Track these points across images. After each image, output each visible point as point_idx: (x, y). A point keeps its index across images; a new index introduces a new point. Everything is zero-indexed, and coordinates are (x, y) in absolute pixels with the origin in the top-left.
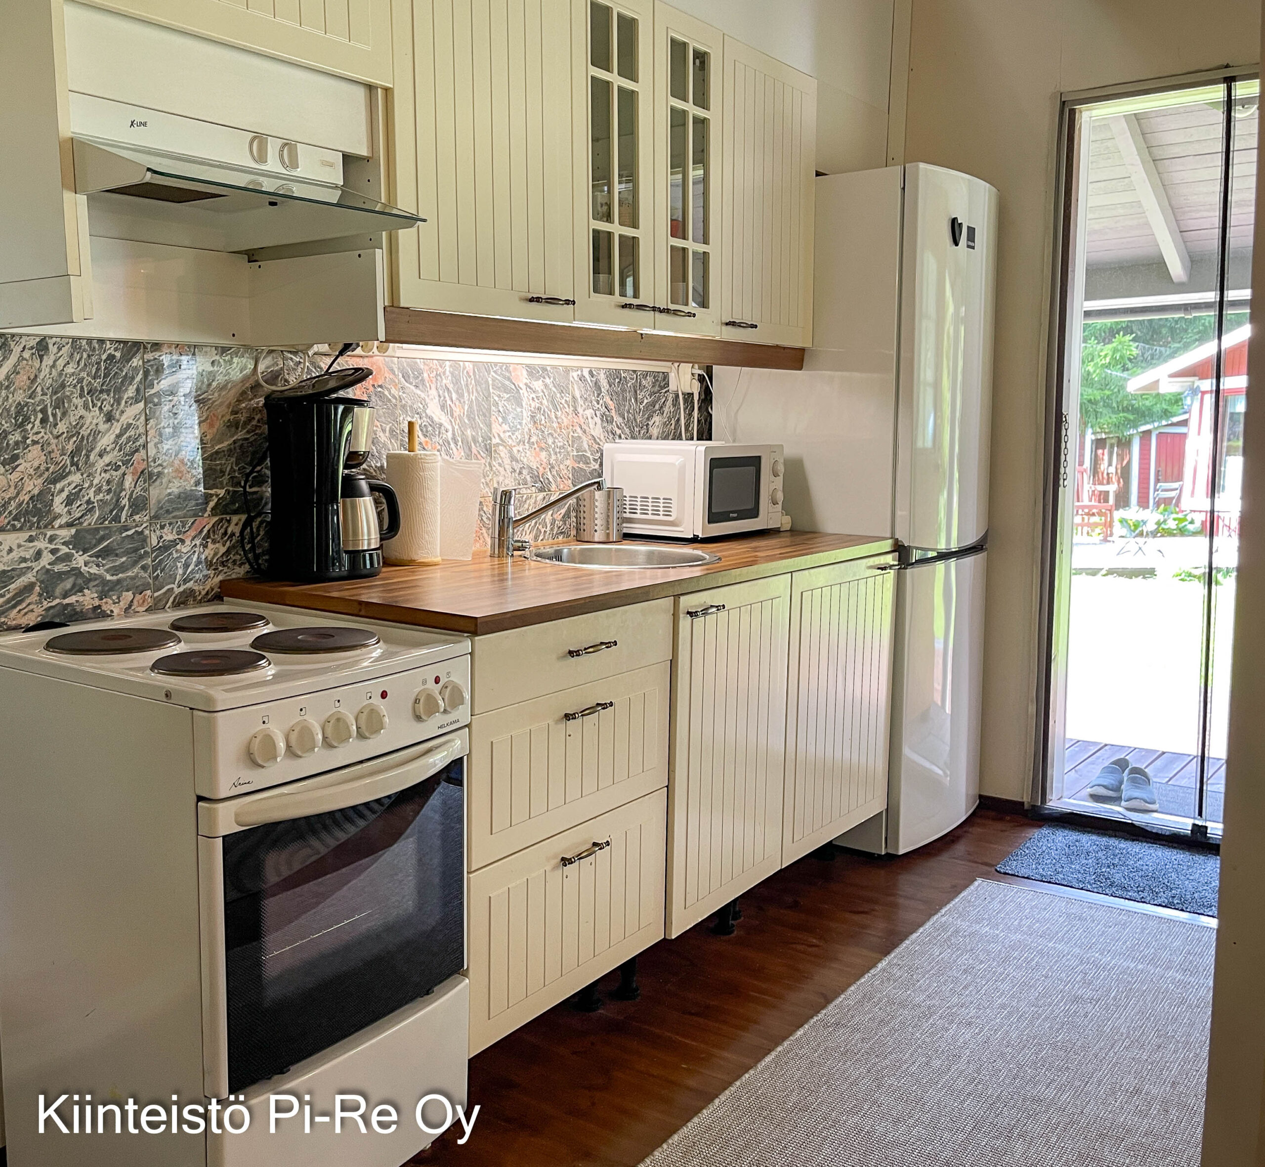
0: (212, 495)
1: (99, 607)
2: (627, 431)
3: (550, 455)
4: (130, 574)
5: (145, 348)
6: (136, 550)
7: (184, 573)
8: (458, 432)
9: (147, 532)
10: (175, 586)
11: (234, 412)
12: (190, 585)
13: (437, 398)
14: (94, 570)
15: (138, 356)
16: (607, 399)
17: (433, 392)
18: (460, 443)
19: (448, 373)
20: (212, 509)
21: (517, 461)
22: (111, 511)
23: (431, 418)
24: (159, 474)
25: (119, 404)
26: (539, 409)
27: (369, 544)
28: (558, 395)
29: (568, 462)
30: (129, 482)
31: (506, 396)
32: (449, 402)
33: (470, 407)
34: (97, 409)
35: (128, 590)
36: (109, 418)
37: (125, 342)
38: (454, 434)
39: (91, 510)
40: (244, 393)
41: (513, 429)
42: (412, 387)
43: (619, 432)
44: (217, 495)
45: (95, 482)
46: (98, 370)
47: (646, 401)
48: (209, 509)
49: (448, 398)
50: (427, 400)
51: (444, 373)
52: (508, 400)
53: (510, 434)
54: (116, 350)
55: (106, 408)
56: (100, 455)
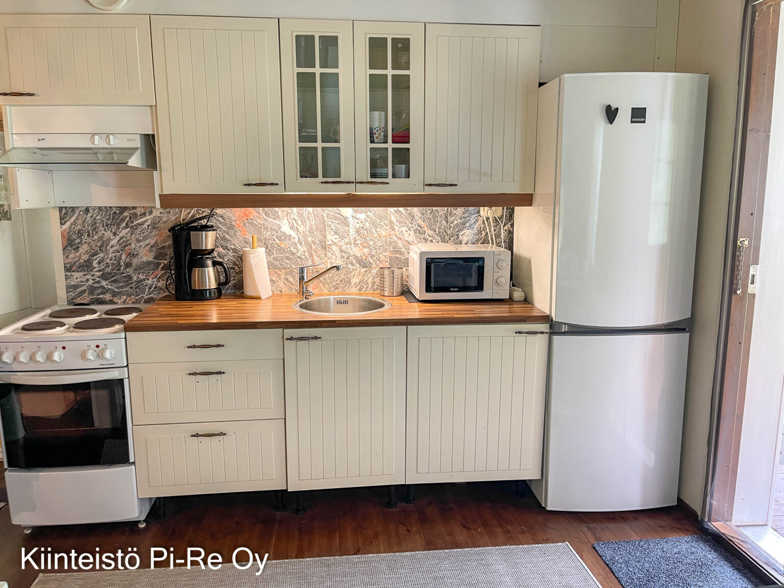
0: (161, 263)
1: (112, 300)
2: (438, 238)
3: (371, 250)
4: (125, 289)
6: (128, 281)
7: (149, 291)
8: (302, 239)
9: (132, 275)
10: (145, 295)
12: (152, 295)
13: (287, 223)
14: (110, 287)
16: (420, 222)
18: (304, 244)
20: (162, 268)
21: (345, 253)
22: (116, 267)
23: (283, 233)
24: (137, 254)
25: (119, 229)
26: (362, 227)
28: (379, 221)
29: (386, 254)
30: (123, 257)
31: (337, 222)
33: (311, 227)
34: (110, 231)
35: (124, 295)
36: (115, 234)
37: (121, 207)
38: (299, 240)
41: (343, 238)
42: (271, 219)
43: (430, 238)
44: (164, 263)
45: (110, 256)
46: (109, 217)
47: (456, 222)
49: (295, 223)
50: (281, 225)
52: (339, 224)
53: (340, 240)
54: (117, 210)
55: (114, 231)
56: (112, 247)
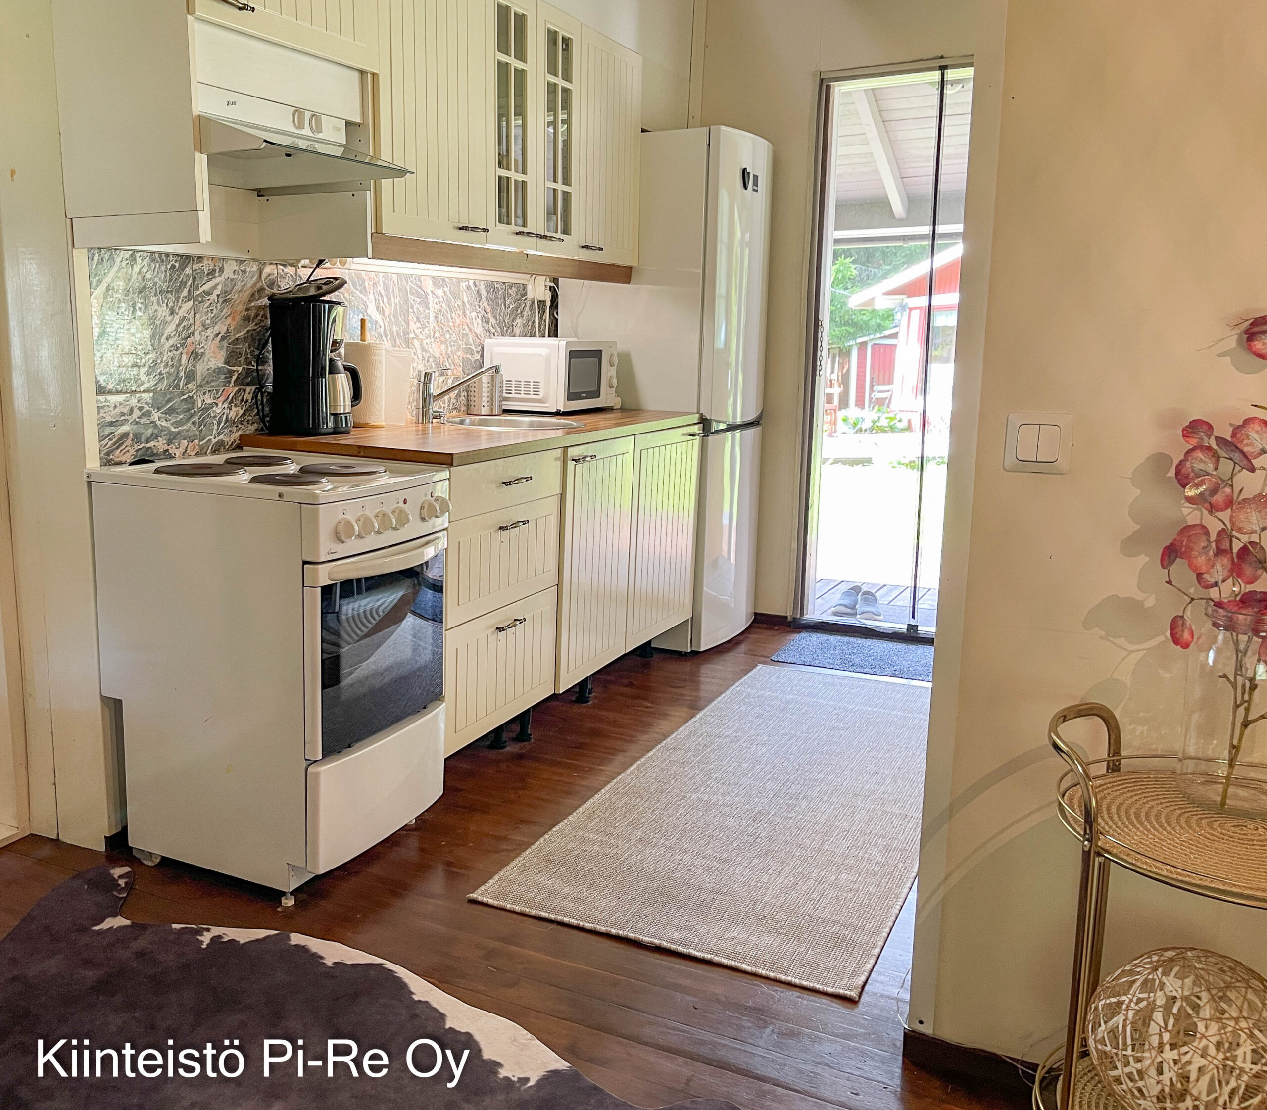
0: (234, 371)
1: (167, 450)
2: (499, 330)
3: (447, 347)
4: (185, 427)
5: (193, 260)
6: (189, 410)
7: (218, 429)
8: (387, 328)
9: (195, 397)
10: (212, 437)
11: (248, 310)
12: (221, 437)
13: (374, 301)
14: (164, 423)
15: (190, 265)
16: (486, 304)
17: (371, 297)
18: (389, 337)
19: (381, 282)
20: (235, 381)
21: (426, 351)
22: (174, 381)
23: (370, 317)
24: (203, 354)
25: (178, 302)
26: (440, 311)
27: (345, 409)
28: (453, 301)
29: (459, 354)
30: (184, 358)
31: (419, 300)
32: (382, 304)
33: (396, 309)
34: (165, 305)
35: (184, 440)
36: (172, 312)
37: (181, 256)
38: (385, 329)
39: (161, 380)
40: (253, 295)
41: (423, 327)
42: (358, 293)
43: (493, 330)
44: (238, 371)
45: (164, 359)
46: (166, 276)
47: (511, 307)
48: (232, 381)
49: (381, 302)
50: (368, 303)
51: (379, 282)
52: (420, 303)
53: (421, 330)
54: (176, 261)
55: (171, 305)
56: (167, 340)
